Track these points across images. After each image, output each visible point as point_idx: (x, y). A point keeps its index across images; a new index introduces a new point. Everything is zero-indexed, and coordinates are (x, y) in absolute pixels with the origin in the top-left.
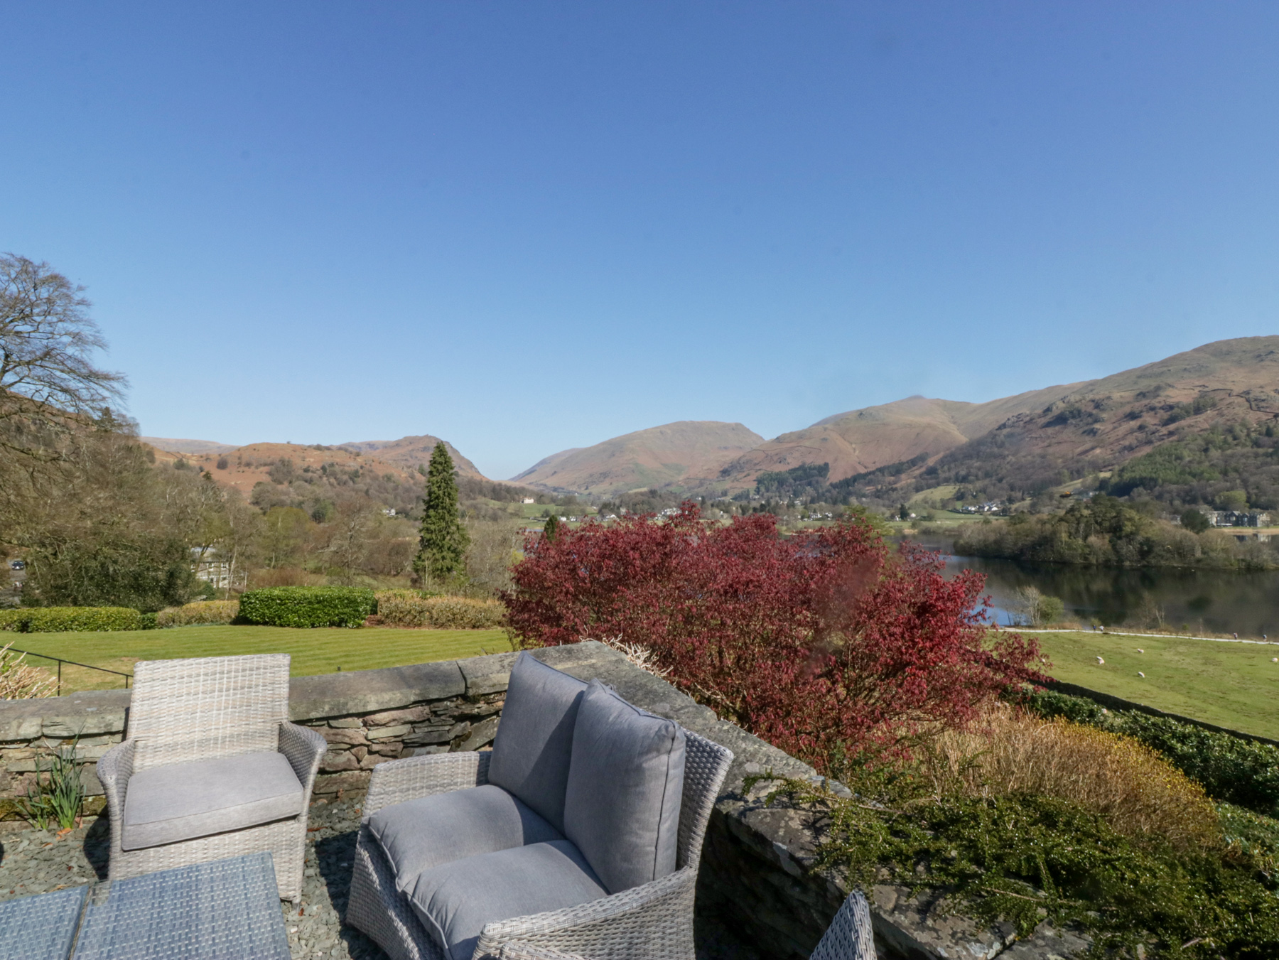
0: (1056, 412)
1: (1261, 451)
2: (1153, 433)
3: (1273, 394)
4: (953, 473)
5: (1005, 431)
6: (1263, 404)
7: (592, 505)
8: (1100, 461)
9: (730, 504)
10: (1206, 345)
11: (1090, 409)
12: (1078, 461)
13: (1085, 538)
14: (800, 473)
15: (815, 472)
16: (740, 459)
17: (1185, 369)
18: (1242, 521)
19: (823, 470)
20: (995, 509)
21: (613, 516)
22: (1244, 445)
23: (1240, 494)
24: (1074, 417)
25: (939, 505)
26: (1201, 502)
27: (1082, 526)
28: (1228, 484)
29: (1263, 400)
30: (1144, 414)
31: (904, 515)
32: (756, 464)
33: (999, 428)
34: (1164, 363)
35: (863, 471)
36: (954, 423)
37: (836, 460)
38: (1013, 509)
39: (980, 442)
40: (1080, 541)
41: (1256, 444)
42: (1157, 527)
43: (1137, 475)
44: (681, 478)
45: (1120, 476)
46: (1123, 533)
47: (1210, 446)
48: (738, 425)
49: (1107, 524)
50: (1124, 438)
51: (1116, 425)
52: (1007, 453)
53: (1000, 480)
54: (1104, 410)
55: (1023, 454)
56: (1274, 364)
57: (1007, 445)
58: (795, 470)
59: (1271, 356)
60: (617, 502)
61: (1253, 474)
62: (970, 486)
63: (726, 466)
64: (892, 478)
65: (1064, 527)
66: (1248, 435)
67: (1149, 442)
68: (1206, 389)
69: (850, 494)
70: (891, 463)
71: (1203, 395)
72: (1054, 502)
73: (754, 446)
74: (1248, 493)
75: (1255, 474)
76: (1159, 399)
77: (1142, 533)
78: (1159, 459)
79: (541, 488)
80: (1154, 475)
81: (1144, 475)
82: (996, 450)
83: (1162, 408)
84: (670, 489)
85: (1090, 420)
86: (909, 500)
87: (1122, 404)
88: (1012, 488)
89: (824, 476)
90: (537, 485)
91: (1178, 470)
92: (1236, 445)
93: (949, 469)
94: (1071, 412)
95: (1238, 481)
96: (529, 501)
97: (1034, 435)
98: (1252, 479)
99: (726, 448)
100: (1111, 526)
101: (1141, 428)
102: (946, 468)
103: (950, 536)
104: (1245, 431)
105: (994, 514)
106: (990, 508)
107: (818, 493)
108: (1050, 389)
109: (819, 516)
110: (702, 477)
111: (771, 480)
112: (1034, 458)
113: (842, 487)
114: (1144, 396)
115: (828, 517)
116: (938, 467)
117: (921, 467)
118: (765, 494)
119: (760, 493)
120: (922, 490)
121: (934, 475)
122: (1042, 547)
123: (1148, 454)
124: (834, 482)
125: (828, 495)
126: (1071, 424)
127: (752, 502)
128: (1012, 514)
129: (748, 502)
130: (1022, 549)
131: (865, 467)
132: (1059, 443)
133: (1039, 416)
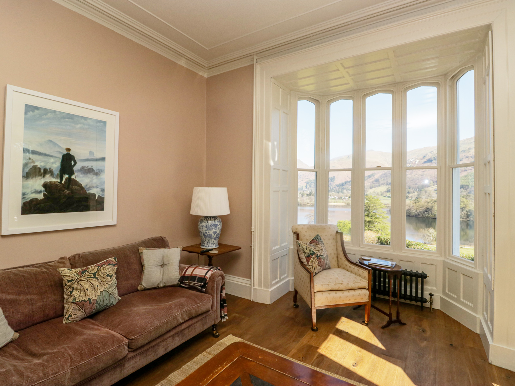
0: (428, 157)
2: (467, 167)
4: (385, 181)
19: (333, 179)
24: (435, 160)
25: (380, 194)
30: (464, 159)
32: (305, 176)
35: (349, 180)
37: (338, 175)
38: (410, 197)
55: (414, 174)
65: (436, 204)
67: (466, 171)
69: (343, 189)
72: (427, 194)
76: (470, 153)
77: (468, 207)
78: (470, 177)
80: (467, 184)
81: (464, 184)
83: (471, 157)
86: (367, 192)
88: (410, 188)
89: (333, 181)
93: (384, 180)
94: (434, 158)
102: (383, 179)
107: (331, 188)
109: (333, 198)
111: (312, 183)
112: (418, 176)
113: (340, 186)
114: (464, 152)
115: (336, 198)
116: (380, 179)
117: (372, 178)
118: (309, 188)
119: (307, 188)
120: (373, 188)
121: (377, 182)
122: (427, 212)
123: (465, 175)
124: (337, 184)
125: (335, 189)
126: (434, 162)
127: (305, 191)
128: (411, 198)
129: (303, 191)
130: (419, 213)
131: (350, 178)
132: (429, 170)
133: (421, 159)
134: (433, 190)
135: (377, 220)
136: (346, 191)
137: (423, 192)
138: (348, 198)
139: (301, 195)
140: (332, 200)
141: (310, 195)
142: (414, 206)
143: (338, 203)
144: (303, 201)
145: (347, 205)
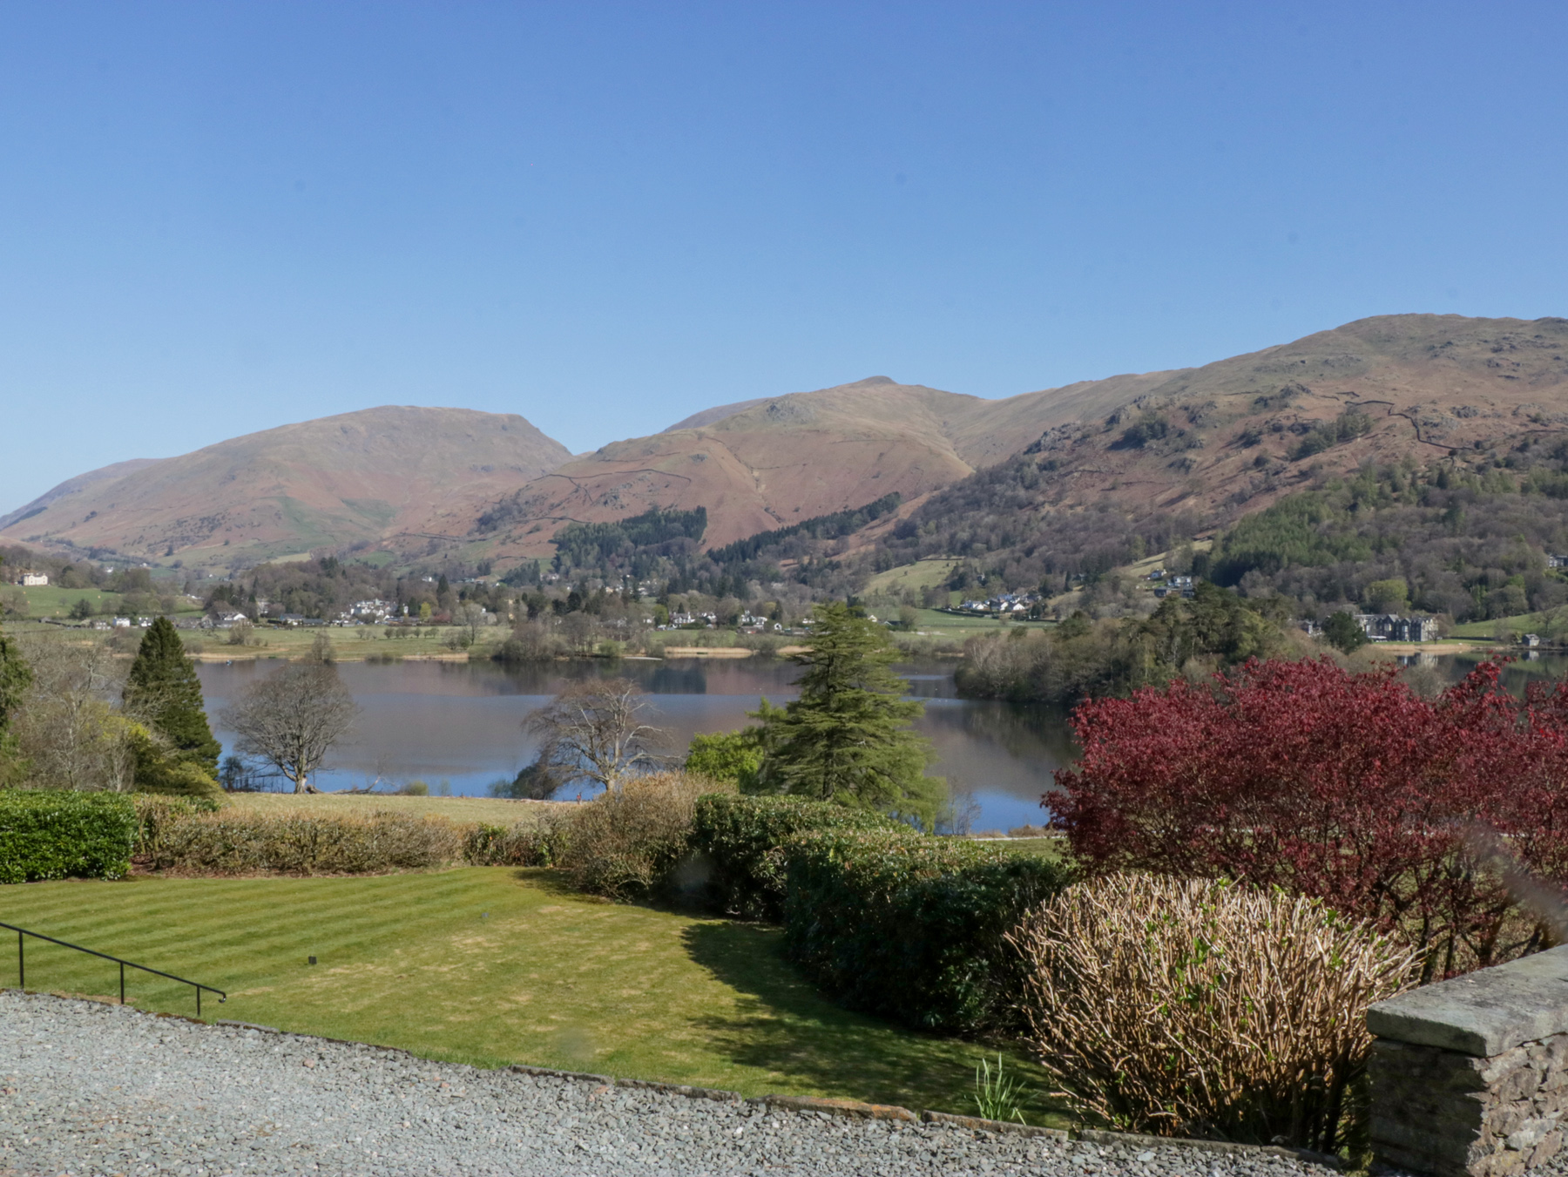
0: (1125, 424)
1: (1430, 511)
2: (1277, 473)
3: (1449, 415)
4: (945, 536)
5: (1040, 457)
6: (1435, 432)
7: (187, 590)
8: (1195, 521)
9: (499, 594)
10: (1358, 322)
11: (1182, 423)
12: (1159, 519)
13: (1181, 664)
14: (646, 526)
15: (677, 525)
16: (518, 494)
17: (1326, 362)
18: (1401, 632)
19: (694, 522)
20: (1018, 607)
21: (240, 616)
22: (1408, 502)
23: (1399, 585)
24: (1154, 436)
25: (918, 598)
26: (1344, 598)
27: (1178, 640)
28: (1383, 568)
29: (1436, 425)
30: (1264, 437)
32: (552, 507)
33: (1029, 451)
34: (1295, 347)
35: (773, 527)
36: (948, 435)
37: (720, 502)
38: (1050, 609)
39: (995, 476)
40: (1173, 668)
41: (1425, 500)
42: (1289, 643)
43: (1250, 547)
44: (387, 533)
45: (1225, 549)
46: (1239, 653)
47: (1360, 500)
48: (514, 419)
49: (1215, 638)
50: (1232, 479)
51: (1221, 454)
52: (1041, 498)
53: (1029, 552)
54: (1202, 426)
55: (1068, 501)
56: (1452, 364)
57: (1043, 485)
58: (635, 521)
59: (1448, 350)
60: (247, 585)
61: (1418, 552)
62: (976, 562)
63: (488, 509)
64: (831, 542)
65: (1148, 642)
66: (1413, 484)
67: (1271, 489)
68: (1356, 400)
69: (748, 573)
70: (828, 513)
71: (1352, 409)
72: (1120, 595)
73: (549, 467)
74: (1410, 583)
75: (1421, 551)
76: (1287, 411)
77: (1269, 653)
78: (1284, 520)
79: (60, 549)
80: (1277, 550)
81: (1262, 548)
82: (1022, 493)
83: (1291, 429)
84: (362, 556)
85: (1181, 443)
86: (862, 588)
87: (1231, 418)
88: (1049, 567)
89: (696, 535)
90: (49, 543)
91: (1313, 542)
92: (1396, 500)
93: (937, 527)
94: (1151, 427)
95: (1397, 563)
96: (35, 580)
97: (1087, 467)
98: (1417, 560)
99: (486, 469)
100: (1221, 643)
101: (1259, 462)
102: (932, 524)
103: (944, 660)
104: (1409, 476)
105: (1018, 616)
106: (1011, 605)
107: (683, 571)
108: (1117, 381)
109: (691, 620)
110: (436, 531)
111: (585, 542)
112: (1086, 510)
113: (731, 559)
114: (1266, 405)
115: (708, 621)
116: (919, 522)
117: (886, 521)
118: (574, 572)
119: (563, 568)
120: (887, 568)
121: (910, 539)
122: (1112, 681)
123: (1268, 510)
124: (716, 549)
125: (704, 574)
126: (1151, 448)
127: (547, 588)
128: (1053, 618)
129: (539, 588)
130: (1078, 685)
131: (779, 519)
132: (1129, 484)
133: (1098, 431)
134: (1145, 577)
135: (864, 725)
136: (762, 584)
137: (1105, 587)
138: (765, 619)
139: (524, 608)
140: (686, 632)
141: (574, 609)
142: (1061, 653)
143: (714, 647)
144: (534, 641)
145: (762, 654)
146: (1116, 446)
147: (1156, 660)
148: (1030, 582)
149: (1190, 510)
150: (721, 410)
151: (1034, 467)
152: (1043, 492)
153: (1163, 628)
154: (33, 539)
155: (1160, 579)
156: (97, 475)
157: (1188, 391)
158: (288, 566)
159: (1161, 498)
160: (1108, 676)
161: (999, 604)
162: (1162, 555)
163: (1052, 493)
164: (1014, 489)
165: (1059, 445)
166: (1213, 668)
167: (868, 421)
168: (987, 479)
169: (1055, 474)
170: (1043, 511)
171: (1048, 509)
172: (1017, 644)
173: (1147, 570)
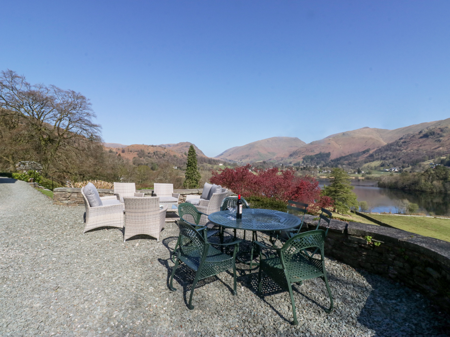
0: (424, 133)
4: (380, 156)
5: (402, 141)
8: (442, 152)
9: (292, 167)
11: (439, 132)
12: (432, 152)
13: (432, 182)
14: (319, 156)
15: (325, 155)
16: (296, 150)
19: (328, 155)
20: (396, 170)
24: (431, 135)
25: (373, 168)
27: (431, 177)
31: (359, 172)
32: (302, 153)
33: (400, 139)
35: (344, 155)
36: (381, 137)
37: (333, 151)
38: (404, 170)
39: (391, 145)
40: (430, 183)
44: (275, 157)
45: (449, 158)
46: (448, 181)
49: (441, 177)
52: (402, 149)
53: (399, 159)
54: (445, 132)
55: (409, 149)
57: (403, 146)
58: (317, 155)
60: (252, 165)
62: (387, 162)
63: (291, 153)
64: (355, 158)
65: (423, 177)
69: (338, 164)
70: (355, 152)
72: (421, 168)
73: (302, 146)
79: (225, 160)
82: (398, 148)
84: (270, 161)
85: (438, 136)
86: (362, 166)
88: (404, 162)
89: (329, 157)
90: (224, 159)
94: (430, 133)
96: (221, 165)
97: (414, 142)
99: (291, 147)
100: (443, 177)
102: (377, 154)
103: (377, 180)
105: (396, 172)
106: (395, 170)
107: (326, 163)
108: (422, 124)
109: (326, 172)
110: (282, 157)
111: (308, 158)
112: (414, 151)
113: (335, 161)
115: (329, 172)
116: (374, 154)
117: (367, 154)
118: (306, 164)
119: (304, 163)
120: (367, 163)
121: (372, 157)
124: (332, 159)
125: (330, 164)
126: (430, 137)
127: (301, 166)
129: (299, 166)
130: (405, 186)
131: (345, 154)
132: (424, 145)
133: (417, 135)
136: (341, 165)
137: (417, 166)
140: (325, 174)
141: (304, 170)
142: (402, 179)
146: (421, 138)
147: (425, 181)
148: (400, 165)
149: (441, 150)
150: (334, 135)
151: (401, 142)
152: (403, 147)
153: (427, 175)
154: (222, 159)
155: (432, 165)
156: (231, 149)
157: (441, 125)
158: (258, 163)
159: (433, 148)
160: (413, 184)
161: (392, 170)
162: (433, 160)
163: (405, 147)
164: (396, 147)
165: (407, 138)
166: (441, 183)
167: (363, 135)
168: (390, 145)
169: (406, 144)
170: (403, 151)
171: (404, 151)
172: (391, 177)
173: (429, 163)
